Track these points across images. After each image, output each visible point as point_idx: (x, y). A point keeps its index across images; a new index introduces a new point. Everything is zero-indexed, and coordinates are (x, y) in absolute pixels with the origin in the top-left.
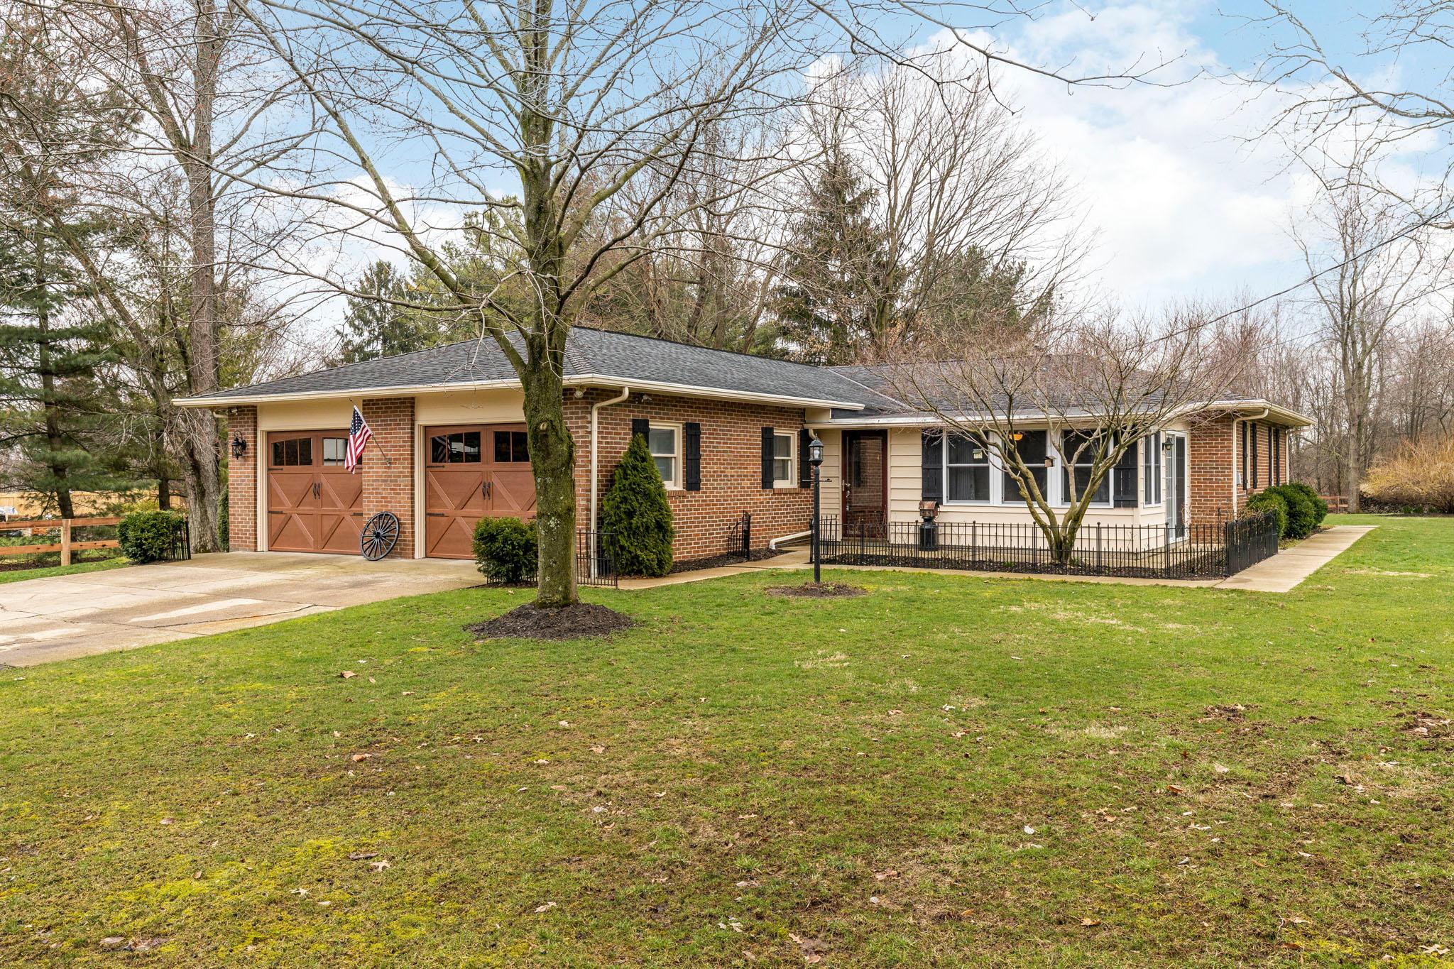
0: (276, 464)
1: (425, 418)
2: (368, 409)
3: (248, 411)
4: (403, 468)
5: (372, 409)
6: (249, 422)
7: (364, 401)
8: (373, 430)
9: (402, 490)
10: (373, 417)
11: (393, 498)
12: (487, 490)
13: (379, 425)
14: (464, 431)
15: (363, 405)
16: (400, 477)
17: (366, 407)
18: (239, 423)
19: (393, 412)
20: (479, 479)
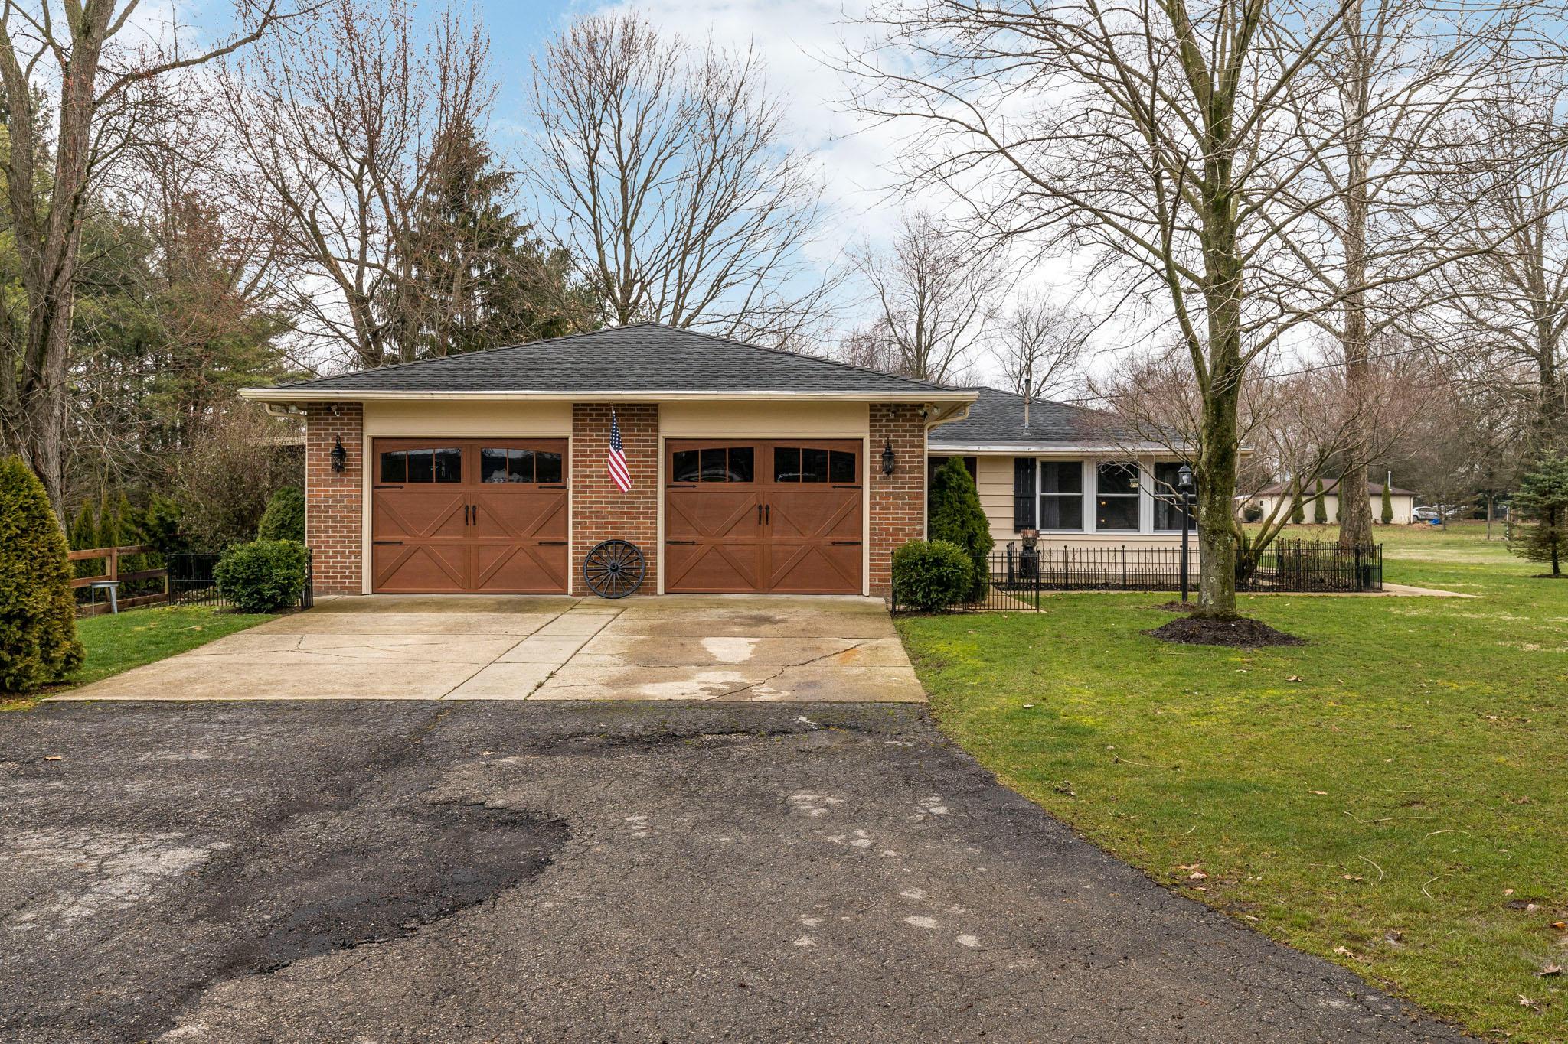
0: (384, 480)
1: (671, 428)
2: (583, 415)
3: (348, 409)
4: (644, 487)
5: (591, 415)
6: (351, 424)
7: (575, 405)
8: (591, 441)
9: (642, 513)
10: (590, 425)
11: (626, 523)
12: (764, 514)
13: (603, 436)
14: (727, 446)
15: (574, 410)
16: (639, 498)
17: (582, 412)
18: (330, 424)
19: (628, 420)
20: (752, 501)
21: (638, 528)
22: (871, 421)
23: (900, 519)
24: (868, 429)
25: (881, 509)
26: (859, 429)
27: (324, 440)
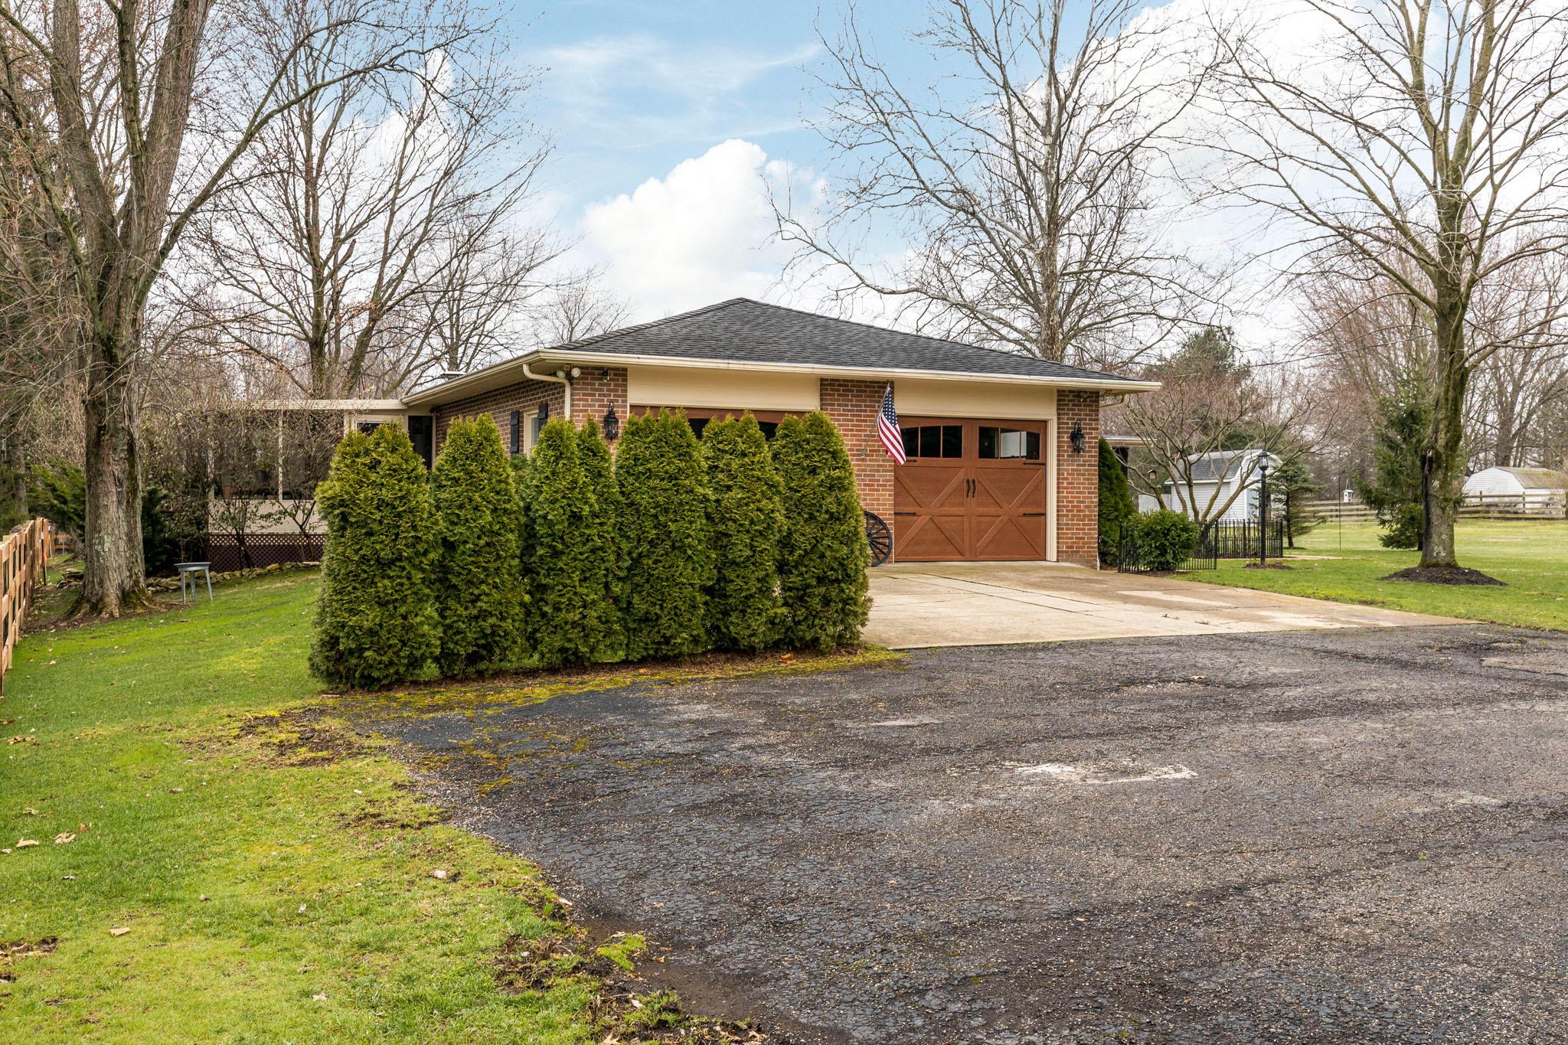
1: (904, 406)
2: (832, 390)
3: (615, 375)
4: (883, 461)
5: (839, 390)
6: (617, 391)
7: (822, 380)
8: (839, 415)
9: (882, 485)
10: (838, 400)
11: (868, 495)
12: (971, 486)
13: (849, 411)
14: (941, 424)
15: (821, 385)
16: (878, 471)
17: (828, 387)
18: (597, 390)
19: (870, 396)
20: (961, 475)
21: (878, 500)
22: (1058, 405)
23: (1081, 493)
24: (1054, 411)
25: (1068, 483)
26: (1046, 412)
27: (590, 406)
